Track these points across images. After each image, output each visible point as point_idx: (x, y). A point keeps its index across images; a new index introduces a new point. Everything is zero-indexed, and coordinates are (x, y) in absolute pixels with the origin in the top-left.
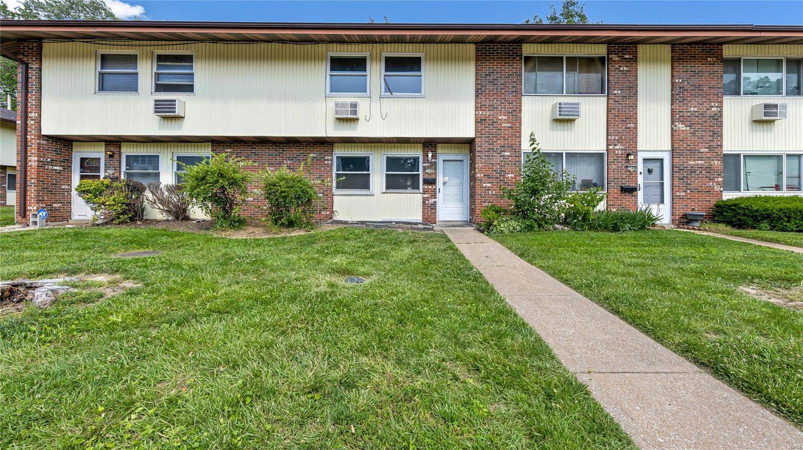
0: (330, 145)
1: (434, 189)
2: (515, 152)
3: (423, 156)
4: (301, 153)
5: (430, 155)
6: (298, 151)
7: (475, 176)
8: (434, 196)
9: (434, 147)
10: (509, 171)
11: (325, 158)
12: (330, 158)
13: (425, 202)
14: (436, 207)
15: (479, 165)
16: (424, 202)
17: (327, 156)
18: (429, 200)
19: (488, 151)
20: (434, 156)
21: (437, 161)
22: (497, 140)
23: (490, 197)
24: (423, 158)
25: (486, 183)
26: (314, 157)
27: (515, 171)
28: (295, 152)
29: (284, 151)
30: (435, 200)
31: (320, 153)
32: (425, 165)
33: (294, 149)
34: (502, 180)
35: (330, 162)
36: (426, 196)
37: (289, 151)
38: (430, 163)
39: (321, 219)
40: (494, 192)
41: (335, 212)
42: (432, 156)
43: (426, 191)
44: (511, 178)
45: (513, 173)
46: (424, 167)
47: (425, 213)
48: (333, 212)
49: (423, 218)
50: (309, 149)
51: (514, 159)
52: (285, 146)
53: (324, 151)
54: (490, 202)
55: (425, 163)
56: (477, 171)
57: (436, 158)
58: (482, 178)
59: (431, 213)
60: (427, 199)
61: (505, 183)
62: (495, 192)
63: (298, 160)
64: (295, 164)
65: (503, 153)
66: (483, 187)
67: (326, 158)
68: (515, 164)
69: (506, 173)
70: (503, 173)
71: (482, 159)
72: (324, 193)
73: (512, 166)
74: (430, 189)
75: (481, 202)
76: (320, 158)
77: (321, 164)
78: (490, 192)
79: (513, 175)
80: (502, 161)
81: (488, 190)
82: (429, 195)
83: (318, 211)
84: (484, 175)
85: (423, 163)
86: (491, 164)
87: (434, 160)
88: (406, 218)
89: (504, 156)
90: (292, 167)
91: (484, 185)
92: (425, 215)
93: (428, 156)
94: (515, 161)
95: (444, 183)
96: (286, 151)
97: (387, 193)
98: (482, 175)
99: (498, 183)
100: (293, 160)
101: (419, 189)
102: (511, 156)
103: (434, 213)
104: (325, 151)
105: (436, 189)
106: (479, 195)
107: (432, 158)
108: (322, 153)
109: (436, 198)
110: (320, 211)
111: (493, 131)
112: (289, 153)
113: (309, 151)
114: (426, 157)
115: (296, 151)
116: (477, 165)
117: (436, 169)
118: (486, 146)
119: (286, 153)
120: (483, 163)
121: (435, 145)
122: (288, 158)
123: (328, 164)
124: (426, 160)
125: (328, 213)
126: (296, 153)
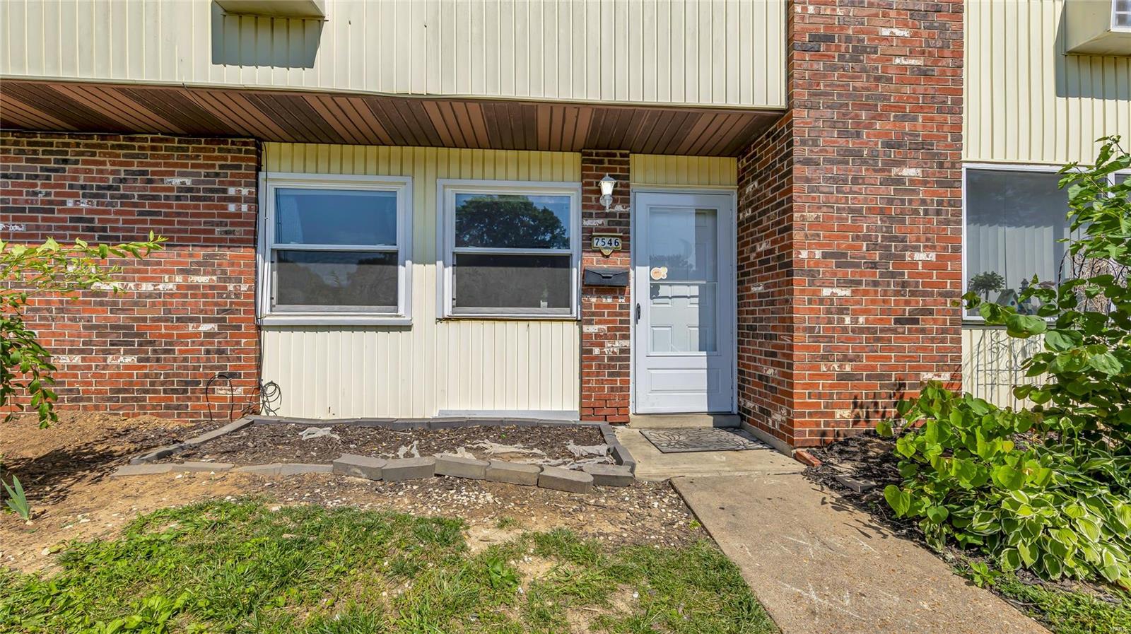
0: (245, 144)
1: (621, 306)
2: (941, 165)
3: (584, 192)
4: (133, 173)
5: (607, 187)
6: (121, 164)
7: (790, 254)
8: (620, 329)
9: (620, 163)
10: (918, 240)
11: (225, 191)
12: (245, 191)
13: (590, 351)
14: (628, 367)
15: (807, 214)
16: (583, 351)
17: (233, 184)
18: (602, 345)
19: (839, 162)
20: (621, 194)
21: (630, 209)
22: (874, 118)
23: (849, 340)
24: (584, 199)
25: (831, 285)
26: (183, 189)
27: (939, 239)
28: (109, 167)
29: (65, 161)
30: (624, 343)
31: (207, 175)
32: (590, 223)
33: (105, 155)
34: (893, 275)
35: (244, 208)
36: (591, 329)
37: (85, 162)
38: (607, 215)
39: (211, 416)
40: (861, 319)
41: (270, 389)
42: (614, 192)
43: (593, 314)
44: (926, 264)
45: (933, 248)
46: (584, 229)
47: (590, 389)
48: (260, 388)
49: (581, 407)
50: (164, 157)
51: (934, 194)
52: (67, 145)
53: (221, 167)
54: (846, 359)
55: (590, 216)
56: (797, 236)
57: (626, 202)
58: (817, 264)
59: (612, 389)
60: (599, 340)
61: (904, 284)
62: (867, 321)
63: (123, 196)
64: (108, 212)
65: (895, 170)
66: (822, 301)
67: (232, 191)
68: (938, 213)
69: (905, 249)
70: (894, 246)
71: (817, 190)
72: (224, 320)
73: (930, 221)
74: (607, 306)
75: (813, 358)
76: (206, 190)
77: (212, 215)
78: (848, 320)
79: (932, 256)
80: (890, 201)
81: (842, 311)
82: (605, 327)
83: (202, 386)
84: (825, 256)
85: (584, 216)
86: (851, 211)
87: (619, 208)
88: (523, 407)
89: (899, 181)
90: (96, 224)
91: (826, 292)
92: (589, 397)
93: (599, 192)
94: (940, 203)
95: (654, 290)
96: (76, 162)
97: (458, 319)
98: (818, 254)
99: (875, 284)
100: (103, 196)
101: (568, 304)
102: (925, 183)
103: (621, 389)
104: (229, 167)
105: (628, 307)
106: (805, 330)
107: (615, 201)
108: (217, 175)
109: (626, 337)
110: (209, 383)
111: (858, 84)
112: (86, 171)
113: (166, 165)
114: (593, 197)
115: (113, 164)
116: (796, 215)
117: (628, 239)
118: (831, 141)
119: (76, 171)
120: (819, 208)
121: (622, 155)
122: (83, 187)
123: (238, 215)
124: (592, 207)
125: (239, 391)
126: (113, 172)
